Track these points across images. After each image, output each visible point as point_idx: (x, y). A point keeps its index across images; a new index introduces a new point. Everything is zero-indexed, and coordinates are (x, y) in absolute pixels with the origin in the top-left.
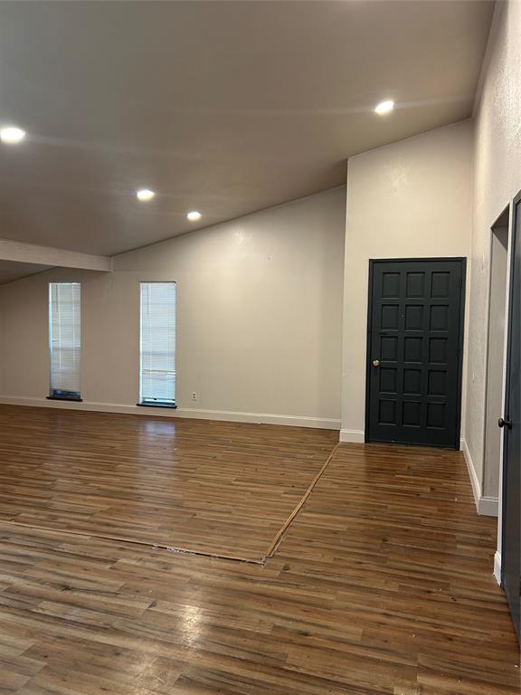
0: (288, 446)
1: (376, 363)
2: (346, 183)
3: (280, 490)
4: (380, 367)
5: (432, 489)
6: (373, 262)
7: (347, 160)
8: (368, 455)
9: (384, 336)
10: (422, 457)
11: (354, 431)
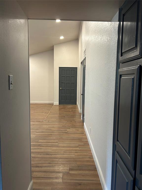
0: (42, 107)
1: (61, 88)
2: (54, 49)
3: (43, 113)
4: (62, 89)
5: (72, 110)
6: (60, 68)
7: (54, 46)
8: (59, 107)
9: (62, 83)
10: (70, 106)
11: (57, 103)
